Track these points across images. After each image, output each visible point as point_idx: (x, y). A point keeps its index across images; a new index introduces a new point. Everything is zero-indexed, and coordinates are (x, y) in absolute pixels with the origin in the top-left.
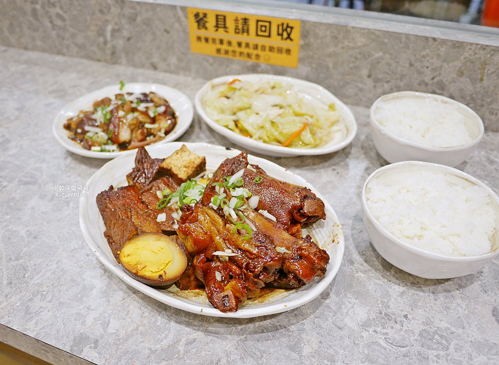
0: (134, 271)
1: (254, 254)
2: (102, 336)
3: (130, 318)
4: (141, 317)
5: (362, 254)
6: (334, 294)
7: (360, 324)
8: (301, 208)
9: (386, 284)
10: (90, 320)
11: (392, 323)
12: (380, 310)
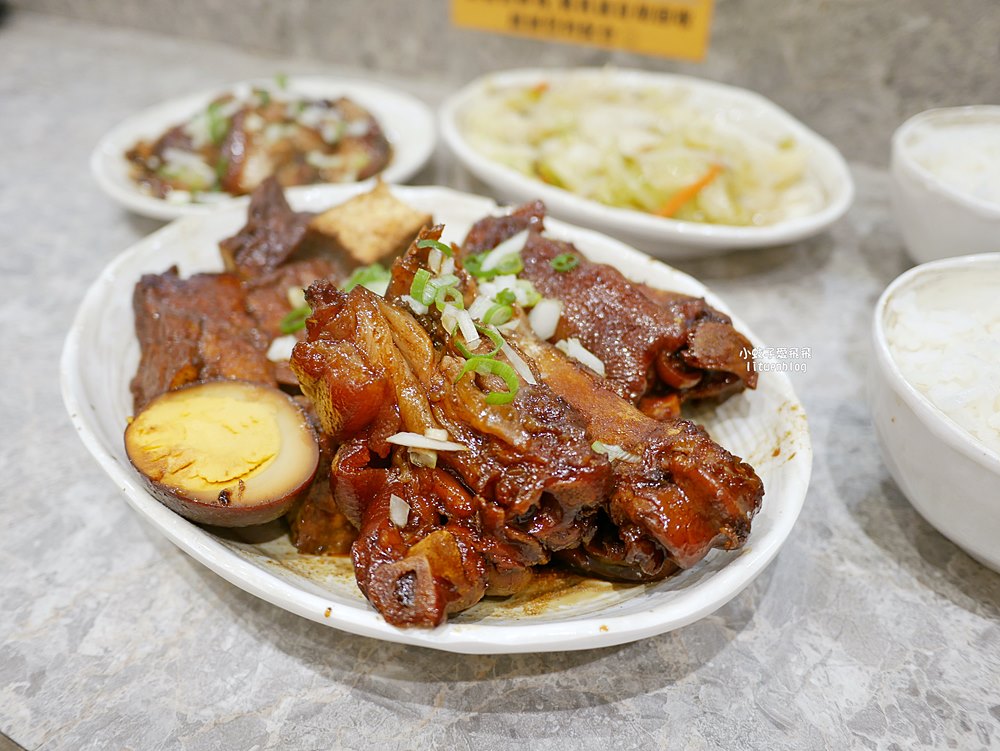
0: (153, 473)
1: (517, 450)
2: (60, 662)
3: (152, 619)
4: (184, 619)
5: (857, 511)
6: (767, 617)
7: (847, 718)
8: (685, 345)
9: (931, 605)
10: (42, 612)
11: (952, 729)
12: (911, 681)
